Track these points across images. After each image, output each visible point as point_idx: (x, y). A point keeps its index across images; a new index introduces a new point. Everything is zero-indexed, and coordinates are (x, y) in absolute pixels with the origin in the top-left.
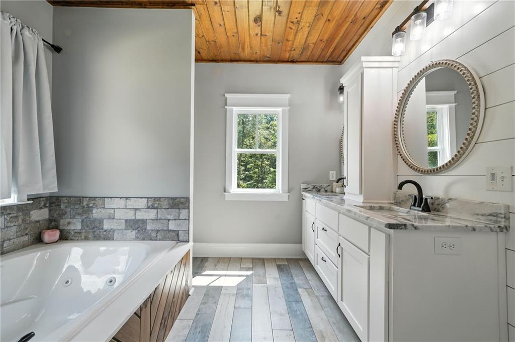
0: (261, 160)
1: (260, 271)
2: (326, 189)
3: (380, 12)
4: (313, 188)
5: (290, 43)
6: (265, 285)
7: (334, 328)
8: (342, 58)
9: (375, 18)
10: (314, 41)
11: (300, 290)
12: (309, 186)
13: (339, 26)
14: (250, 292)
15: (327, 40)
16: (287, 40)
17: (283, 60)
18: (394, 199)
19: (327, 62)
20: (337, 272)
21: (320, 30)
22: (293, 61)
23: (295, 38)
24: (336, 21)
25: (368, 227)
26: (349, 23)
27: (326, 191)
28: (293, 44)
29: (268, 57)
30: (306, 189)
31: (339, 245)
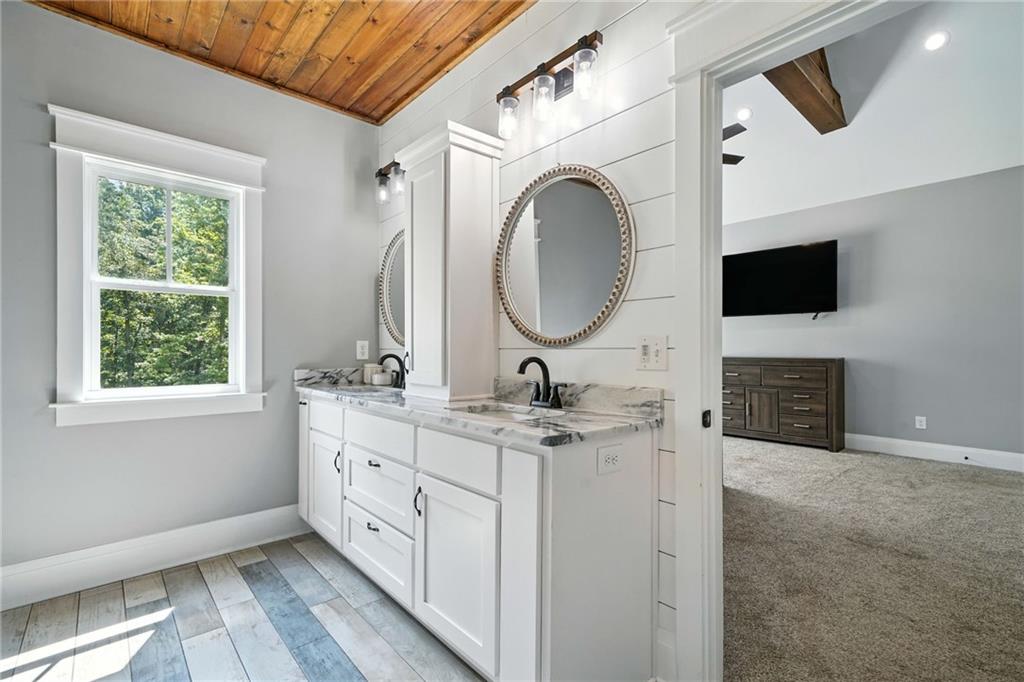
0: (125, 311)
1: (195, 598)
2: (350, 378)
3: (466, 49)
4: (324, 377)
5: (274, 34)
6: (220, 630)
7: (412, 662)
8: (381, 112)
9: (456, 56)
10: (334, 55)
11: (315, 610)
12: (313, 373)
13: (391, 43)
14: (178, 667)
15: (361, 63)
16: (268, 24)
17: (247, 69)
18: (495, 391)
19: (350, 110)
20: (413, 546)
21: (350, 35)
22: (272, 83)
23: (289, 28)
24: (388, 29)
25: (495, 448)
26: (411, 45)
27: (350, 382)
28: (281, 40)
29: (207, 49)
30: (306, 380)
31: (420, 490)
